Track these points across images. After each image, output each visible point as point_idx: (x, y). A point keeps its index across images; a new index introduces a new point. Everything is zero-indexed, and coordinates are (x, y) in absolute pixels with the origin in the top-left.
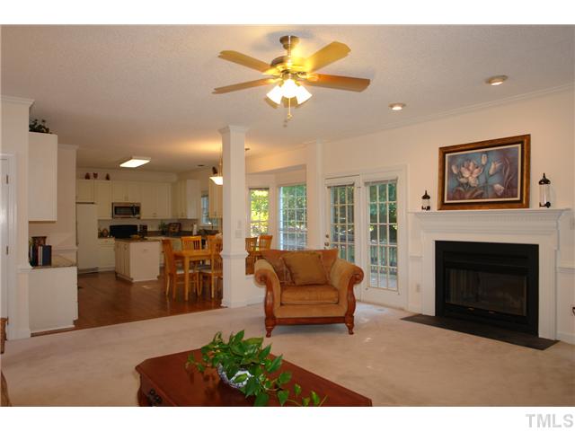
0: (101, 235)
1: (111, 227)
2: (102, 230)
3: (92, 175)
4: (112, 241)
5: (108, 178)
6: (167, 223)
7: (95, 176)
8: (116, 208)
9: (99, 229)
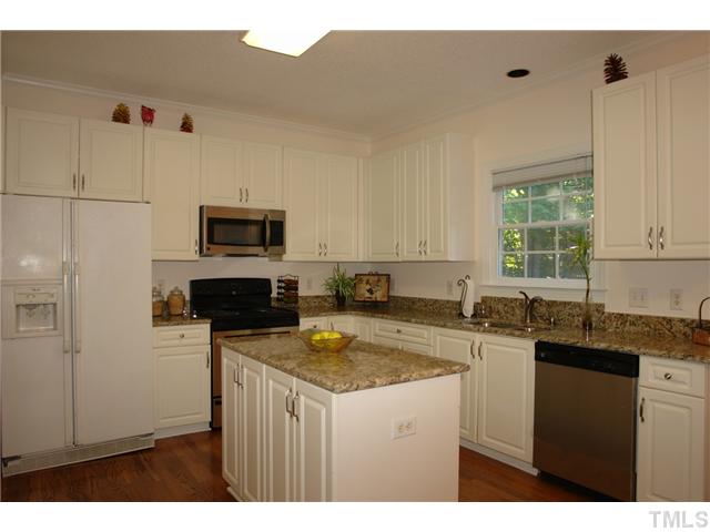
0: (165, 313)
1: (195, 285)
2: (166, 295)
3: (135, 114)
4: (201, 331)
5: (187, 127)
6: (350, 274)
7: (148, 115)
8: (212, 222)
9: (156, 293)
